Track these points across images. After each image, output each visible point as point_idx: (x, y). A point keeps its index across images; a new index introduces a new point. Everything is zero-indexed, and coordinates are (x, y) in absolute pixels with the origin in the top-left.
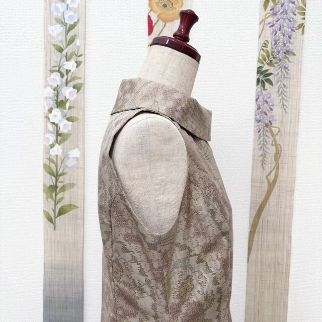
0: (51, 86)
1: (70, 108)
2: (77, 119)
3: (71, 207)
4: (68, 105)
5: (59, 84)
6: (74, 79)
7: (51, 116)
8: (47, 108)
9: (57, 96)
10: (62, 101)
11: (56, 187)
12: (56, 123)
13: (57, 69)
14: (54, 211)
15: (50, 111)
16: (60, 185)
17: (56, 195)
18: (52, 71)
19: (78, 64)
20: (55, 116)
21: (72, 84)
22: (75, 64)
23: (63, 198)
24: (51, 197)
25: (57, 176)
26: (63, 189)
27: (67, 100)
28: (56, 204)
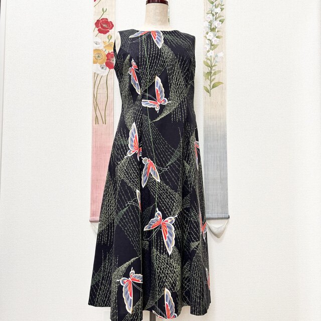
0: (207, 21)
1: (218, 31)
2: (222, 37)
3: (219, 83)
4: (217, 30)
5: (212, 19)
6: (220, 17)
7: (207, 36)
8: (205, 32)
9: (211, 26)
10: (213, 28)
11: (211, 73)
12: (210, 39)
13: (210, 12)
14: (210, 86)
15: (207, 33)
17: (211, 77)
18: (208, 14)
19: (222, 9)
20: (210, 36)
21: (219, 19)
22: (220, 10)
23: (215, 78)
24: (208, 79)
25: (211, 67)
26: (215, 74)
27: (216, 28)
28: (211, 82)
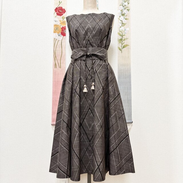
0: (120, 10)
2: (128, 19)
3: (127, 45)
5: (123, 9)
6: (127, 7)
8: (119, 16)
9: (122, 13)
10: (123, 14)
11: (122, 39)
12: (122, 20)
13: (122, 5)
14: (122, 47)
16: (123, 39)
17: (122, 42)
18: (120, 5)
20: (122, 18)
21: (126, 9)
22: (127, 3)
23: (124, 43)
24: (120, 43)
25: (122, 36)
27: (125, 14)
28: (122, 45)
